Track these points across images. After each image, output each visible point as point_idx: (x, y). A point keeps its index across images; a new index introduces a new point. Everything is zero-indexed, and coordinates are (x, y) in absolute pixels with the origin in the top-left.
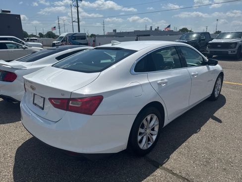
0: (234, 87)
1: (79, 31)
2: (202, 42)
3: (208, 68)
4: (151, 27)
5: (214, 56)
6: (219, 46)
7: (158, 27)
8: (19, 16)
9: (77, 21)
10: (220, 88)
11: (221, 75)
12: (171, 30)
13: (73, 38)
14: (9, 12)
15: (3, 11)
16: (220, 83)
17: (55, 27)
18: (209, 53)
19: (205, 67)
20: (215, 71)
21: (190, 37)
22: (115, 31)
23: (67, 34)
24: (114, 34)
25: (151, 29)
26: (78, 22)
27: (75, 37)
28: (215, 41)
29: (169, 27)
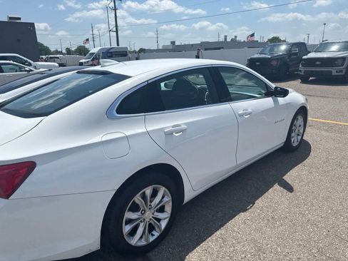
0: (330, 128)
1: (118, 45)
2: (293, 57)
3: (276, 102)
4: (226, 37)
5: (311, 78)
6: (318, 63)
7: (236, 37)
8: (32, 25)
9: (114, 29)
10: (302, 131)
11: (302, 111)
12: (256, 40)
13: (109, 55)
14: (19, 19)
15: (11, 18)
16: (302, 124)
17: (87, 40)
18: (302, 73)
19: (270, 100)
20: (288, 105)
21: (276, 50)
22: (173, 43)
23: (100, 50)
24: (171, 48)
25: (226, 39)
26: (117, 32)
27: (111, 53)
28: (312, 55)
29: (253, 35)
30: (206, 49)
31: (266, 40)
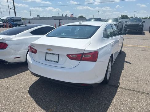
13: (12, 20)
22: (38, 16)
23: (7, 18)
25: (63, 15)
29: (73, 14)
30: (55, 19)
31: (78, 17)
